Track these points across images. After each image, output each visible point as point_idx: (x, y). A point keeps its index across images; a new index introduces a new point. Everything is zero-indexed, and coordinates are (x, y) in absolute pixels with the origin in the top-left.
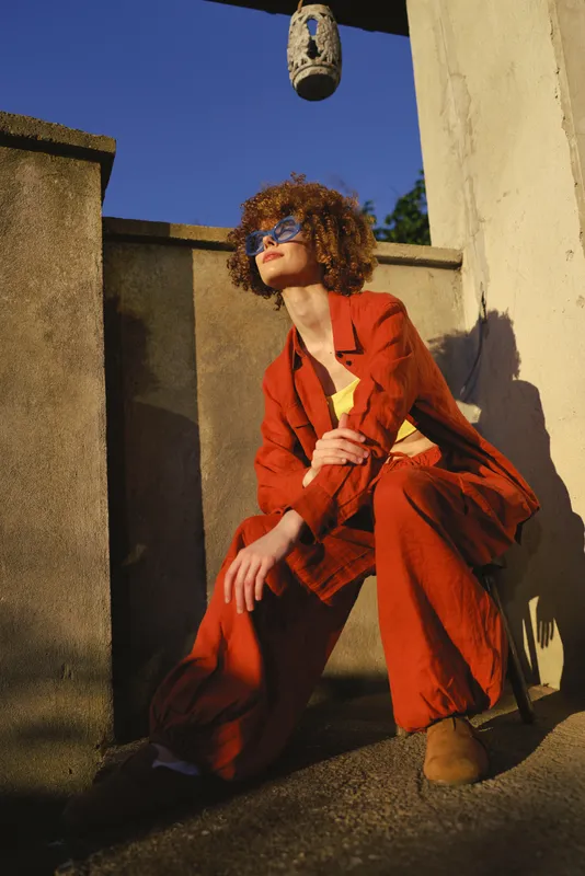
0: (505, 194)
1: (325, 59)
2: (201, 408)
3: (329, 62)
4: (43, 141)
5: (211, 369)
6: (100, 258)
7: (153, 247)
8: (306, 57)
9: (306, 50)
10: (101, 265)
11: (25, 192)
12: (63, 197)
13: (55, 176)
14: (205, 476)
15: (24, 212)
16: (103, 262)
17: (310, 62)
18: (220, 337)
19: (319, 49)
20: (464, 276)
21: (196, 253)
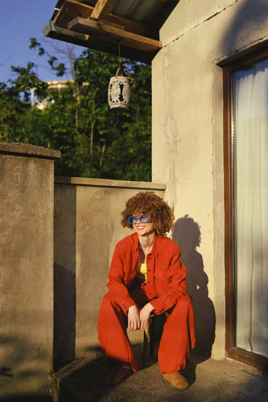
0: (188, 178)
1: (125, 102)
2: (77, 249)
3: (127, 103)
4: (38, 155)
5: (81, 234)
6: (53, 198)
7: (63, 185)
8: (118, 100)
9: (119, 97)
10: (53, 201)
11: (31, 175)
12: (42, 175)
13: (40, 167)
14: (77, 274)
15: (30, 183)
16: (54, 200)
17: (119, 102)
18: (84, 221)
19: (124, 98)
20: (166, 194)
21: (78, 187)
